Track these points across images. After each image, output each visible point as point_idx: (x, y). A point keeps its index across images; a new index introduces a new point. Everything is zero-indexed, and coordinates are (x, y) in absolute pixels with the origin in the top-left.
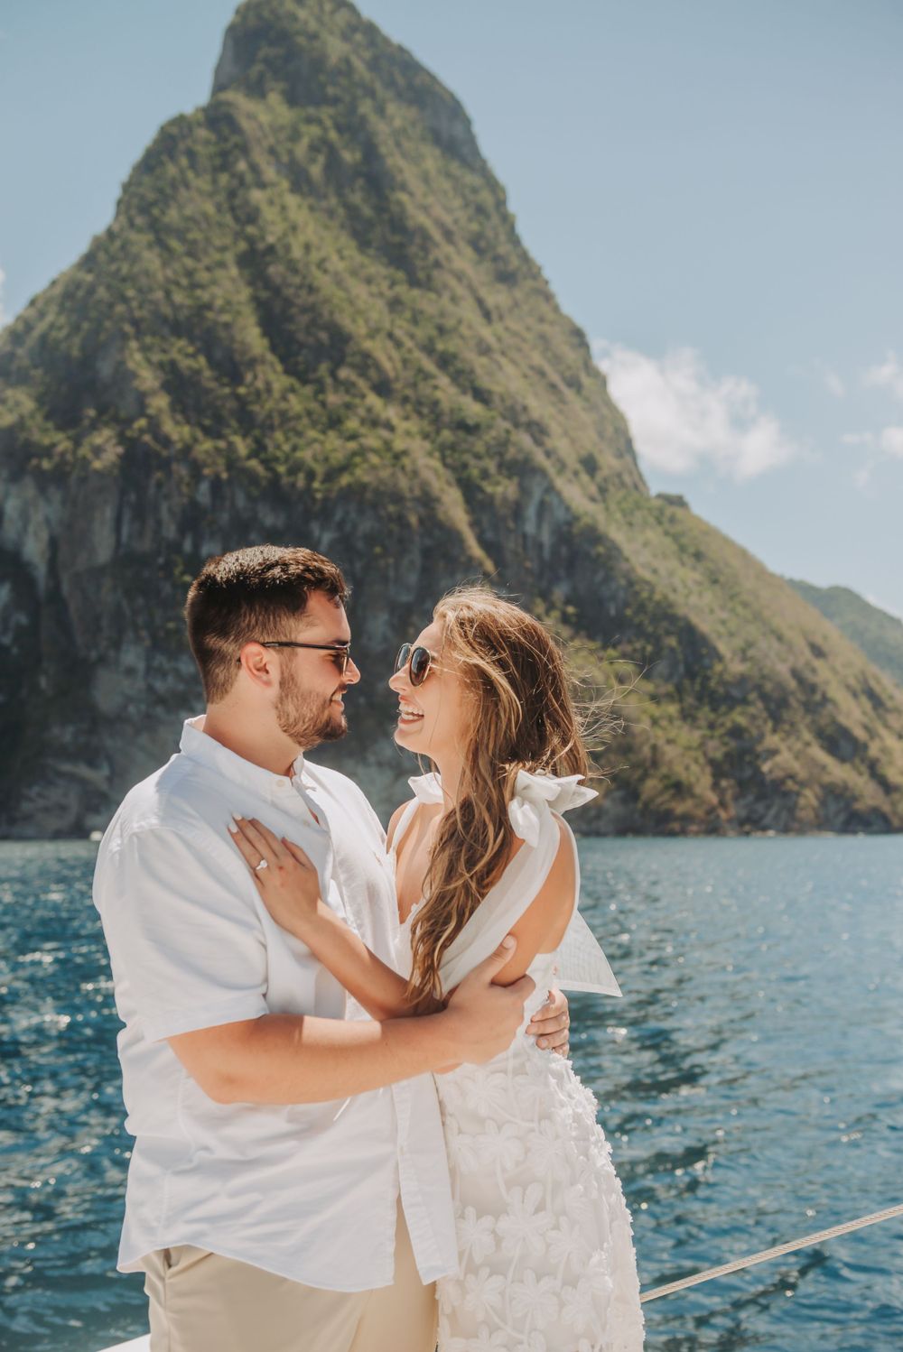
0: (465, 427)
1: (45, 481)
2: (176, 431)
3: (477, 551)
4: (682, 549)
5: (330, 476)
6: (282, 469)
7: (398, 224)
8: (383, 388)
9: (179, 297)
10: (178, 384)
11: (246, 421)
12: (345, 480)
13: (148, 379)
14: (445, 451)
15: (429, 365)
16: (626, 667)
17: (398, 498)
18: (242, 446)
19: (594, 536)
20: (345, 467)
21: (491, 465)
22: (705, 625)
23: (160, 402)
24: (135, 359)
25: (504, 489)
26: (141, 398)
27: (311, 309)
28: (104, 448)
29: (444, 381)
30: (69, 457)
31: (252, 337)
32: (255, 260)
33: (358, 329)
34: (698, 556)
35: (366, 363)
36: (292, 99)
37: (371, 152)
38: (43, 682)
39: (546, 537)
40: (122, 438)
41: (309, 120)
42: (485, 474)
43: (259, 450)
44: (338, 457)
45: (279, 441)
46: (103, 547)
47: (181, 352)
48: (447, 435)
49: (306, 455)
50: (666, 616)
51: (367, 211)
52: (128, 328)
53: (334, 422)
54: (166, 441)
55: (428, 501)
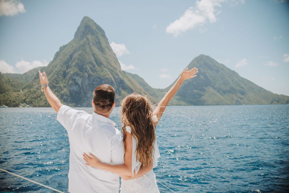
0: (112, 71)
1: (80, 77)
2: (91, 73)
3: (115, 83)
4: (129, 80)
5: (104, 76)
6: (99, 76)
7: (102, 48)
8: (105, 67)
9: (89, 60)
10: (91, 68)
11: (96, 71)
12: (105, 77)
13: (89, 68)
14: (111, 73)
15: (108, 64)
16: (127, 92)
17: (109, 79)
18: (96, 74)
19: (123, 81)
20: (105, 76)
21: (115, 74)
22: (133, 89)
23: (90, 70)
24: (88, 66)
25: (116, 77)
26: (89, 70)
27: (99, 60)
28: (86, 75)
29: (109, 66)
30: (83, 75)
31: (95, 63)
32: (93, 55)
33: (102, 61)
34: (130, 81)
35: (104, 65)
36: (92, 35)
37: (99, 40)
38: (82, 94)
39: (119, 80)
40: (88, 74)
41: (94, 37)
42: (115, 75)
43: (97, 74)
44: (104, 75)
45: (99, 73)
46: (87, 83)
47: (90, 65)
48: (111, 72)
49: (101, 74)
50: (130, 88)
51: (99, 46)
52: (86, 63)
53: (102, 71)
54: (91, 74)
55: (111, 79)
